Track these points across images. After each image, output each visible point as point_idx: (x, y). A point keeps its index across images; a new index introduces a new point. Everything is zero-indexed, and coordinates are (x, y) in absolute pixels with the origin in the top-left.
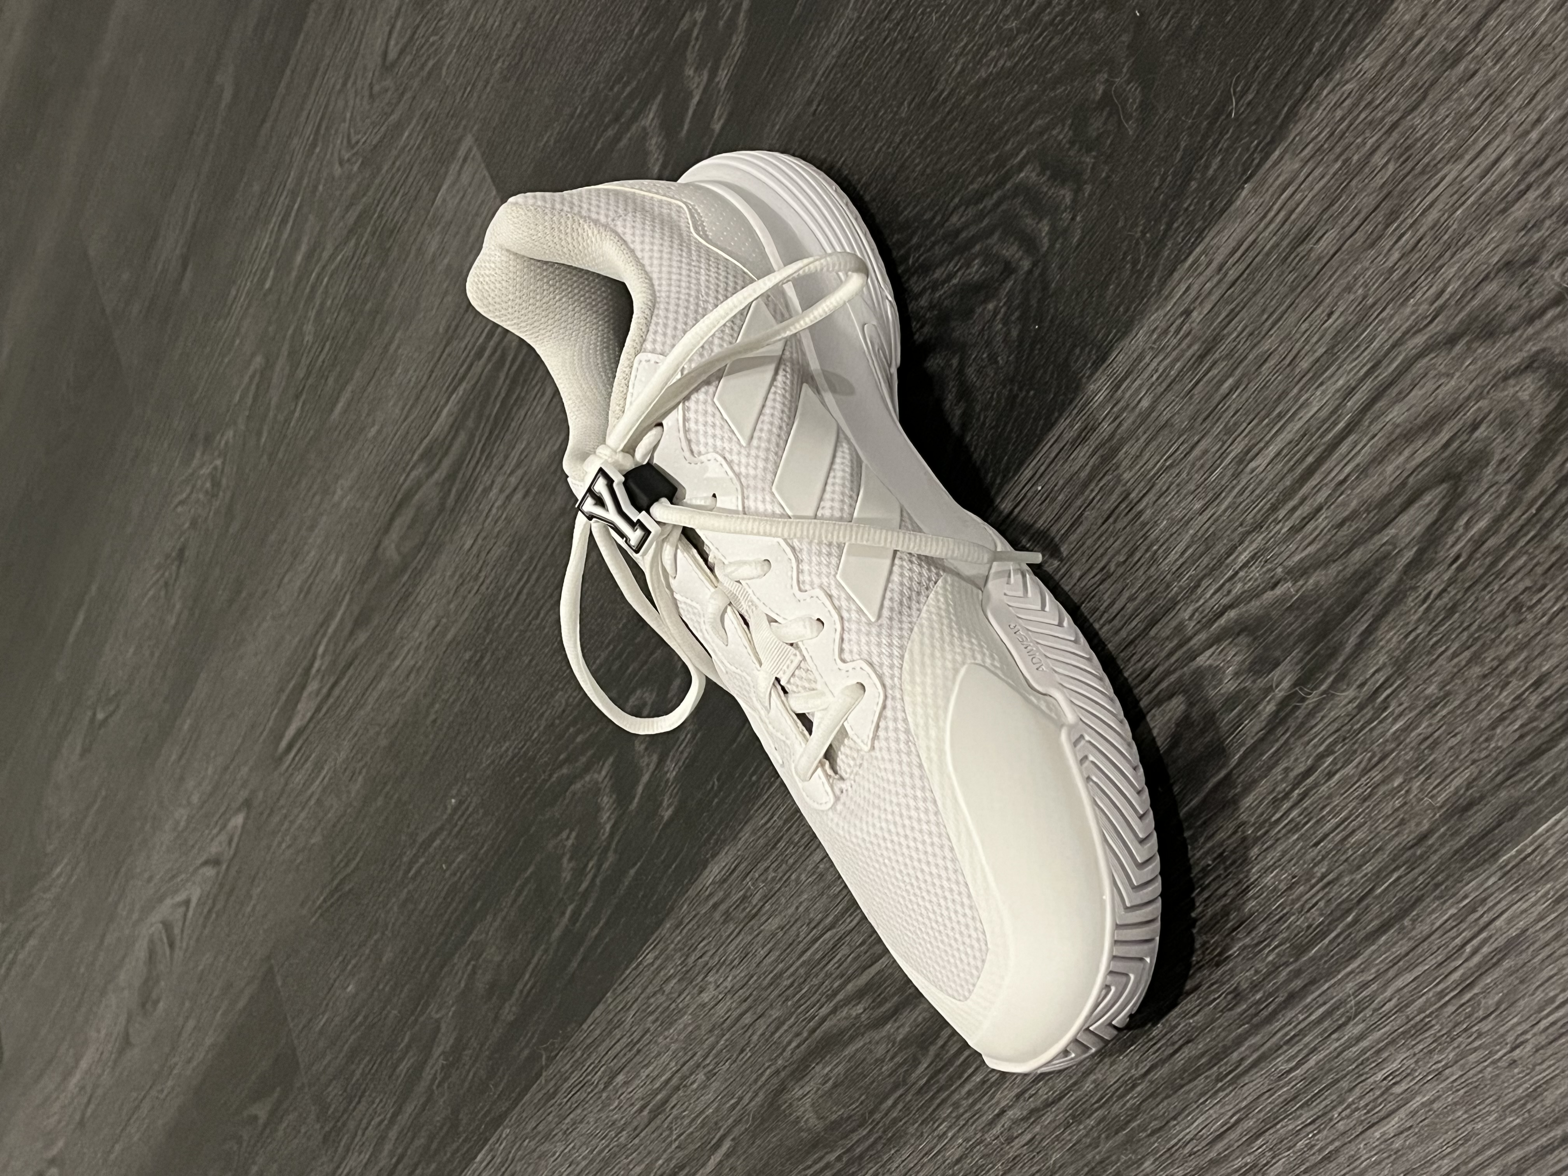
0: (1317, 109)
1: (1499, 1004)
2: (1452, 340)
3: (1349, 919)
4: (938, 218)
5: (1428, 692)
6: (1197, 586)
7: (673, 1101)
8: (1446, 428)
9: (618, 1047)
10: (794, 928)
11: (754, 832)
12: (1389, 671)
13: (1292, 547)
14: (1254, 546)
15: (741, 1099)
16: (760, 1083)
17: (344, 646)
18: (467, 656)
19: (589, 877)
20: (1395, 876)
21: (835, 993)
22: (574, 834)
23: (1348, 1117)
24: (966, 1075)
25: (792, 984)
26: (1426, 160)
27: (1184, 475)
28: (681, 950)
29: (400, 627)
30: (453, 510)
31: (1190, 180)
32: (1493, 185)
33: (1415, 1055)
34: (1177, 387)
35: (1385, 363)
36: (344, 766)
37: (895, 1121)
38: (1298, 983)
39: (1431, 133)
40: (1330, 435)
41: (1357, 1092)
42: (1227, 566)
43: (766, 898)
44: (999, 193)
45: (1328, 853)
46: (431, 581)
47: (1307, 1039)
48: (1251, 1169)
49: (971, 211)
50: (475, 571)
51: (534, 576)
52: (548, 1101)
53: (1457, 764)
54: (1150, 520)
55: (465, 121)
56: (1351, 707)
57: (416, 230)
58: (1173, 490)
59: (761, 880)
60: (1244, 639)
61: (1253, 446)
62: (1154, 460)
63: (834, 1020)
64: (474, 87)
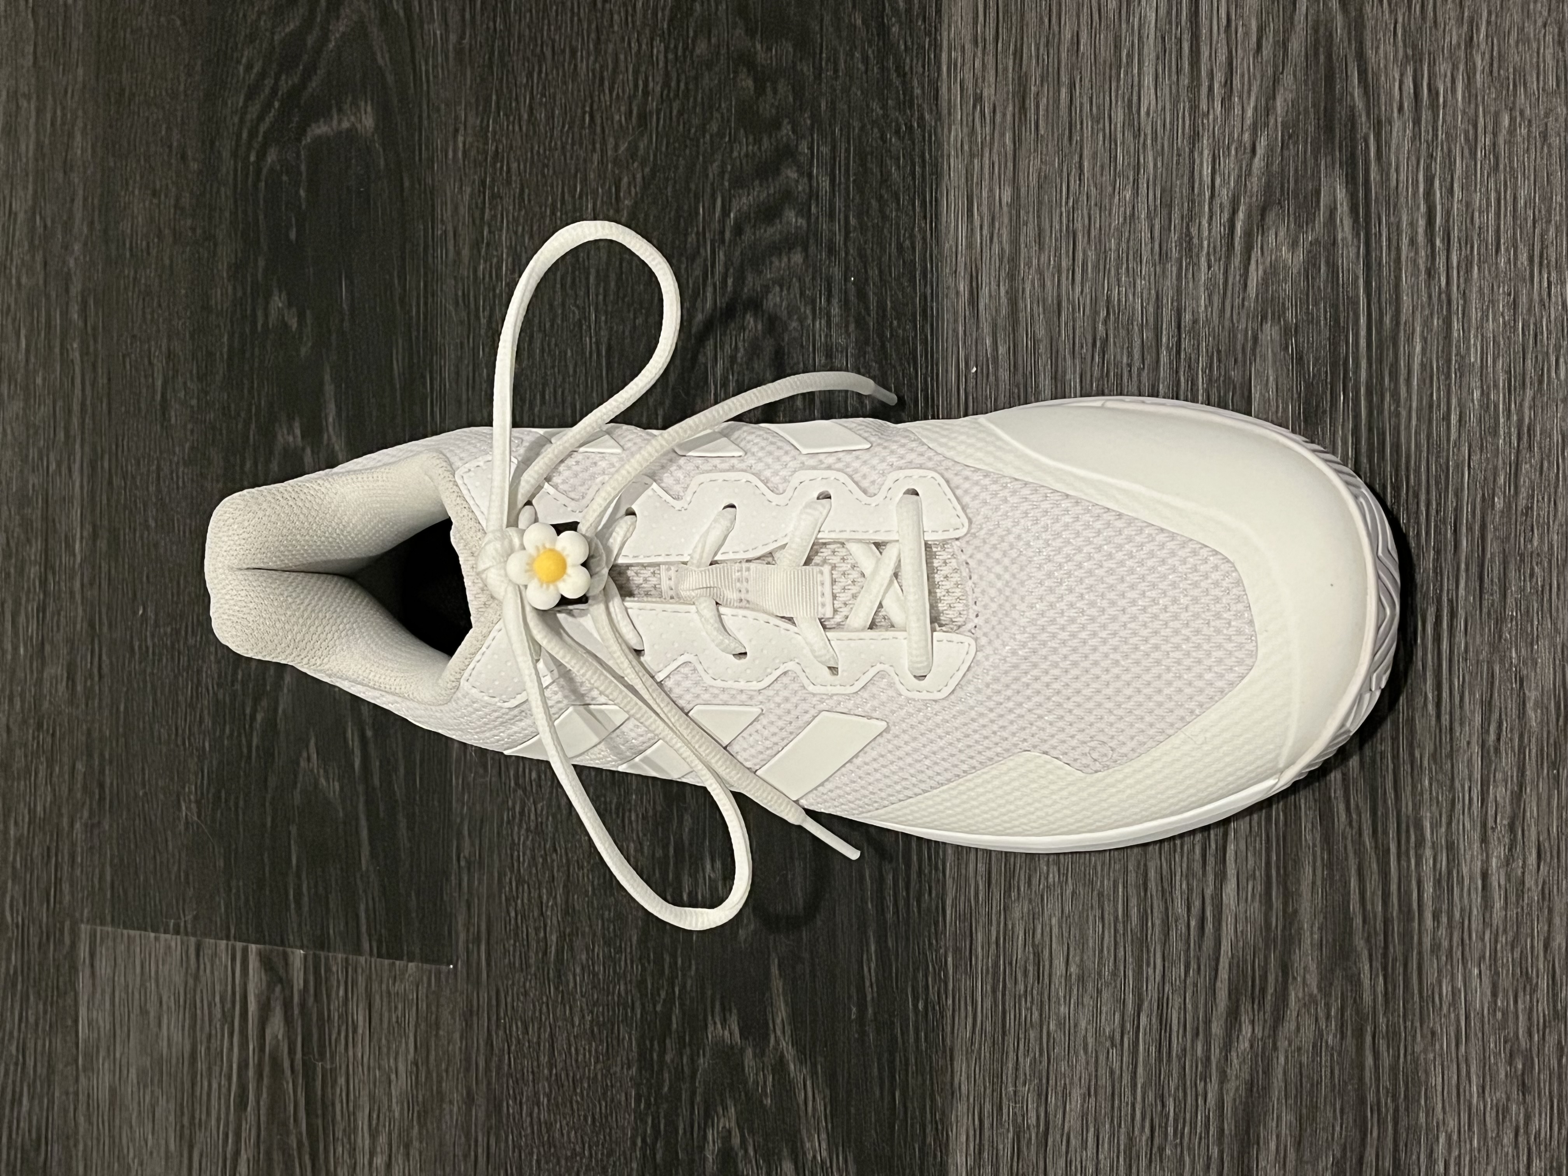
5: (1454, 39)
6: (1190, 239)
10: (1102, 1071)
12: (1410, 72)
13: (1238, 110)
21: (1208, 1059)
27: (1093, 191)
31: (889, 34)
34: (1023, 152)
40: (1185, 13)
42: (1199, 195)
43: (1042, 1094)
45: (1515, 240)
53: (1534, 46)
54: (1098, 256)
55: (67, 924)
56: (1408, 132)
57: (71, 1097)
58: (1095, 212)
59: (1020, 1088)
60: (1271, 217)
61: (1130, 101)
62: (1056, 219)
63: (1232, 1085)
64: (58, 881)
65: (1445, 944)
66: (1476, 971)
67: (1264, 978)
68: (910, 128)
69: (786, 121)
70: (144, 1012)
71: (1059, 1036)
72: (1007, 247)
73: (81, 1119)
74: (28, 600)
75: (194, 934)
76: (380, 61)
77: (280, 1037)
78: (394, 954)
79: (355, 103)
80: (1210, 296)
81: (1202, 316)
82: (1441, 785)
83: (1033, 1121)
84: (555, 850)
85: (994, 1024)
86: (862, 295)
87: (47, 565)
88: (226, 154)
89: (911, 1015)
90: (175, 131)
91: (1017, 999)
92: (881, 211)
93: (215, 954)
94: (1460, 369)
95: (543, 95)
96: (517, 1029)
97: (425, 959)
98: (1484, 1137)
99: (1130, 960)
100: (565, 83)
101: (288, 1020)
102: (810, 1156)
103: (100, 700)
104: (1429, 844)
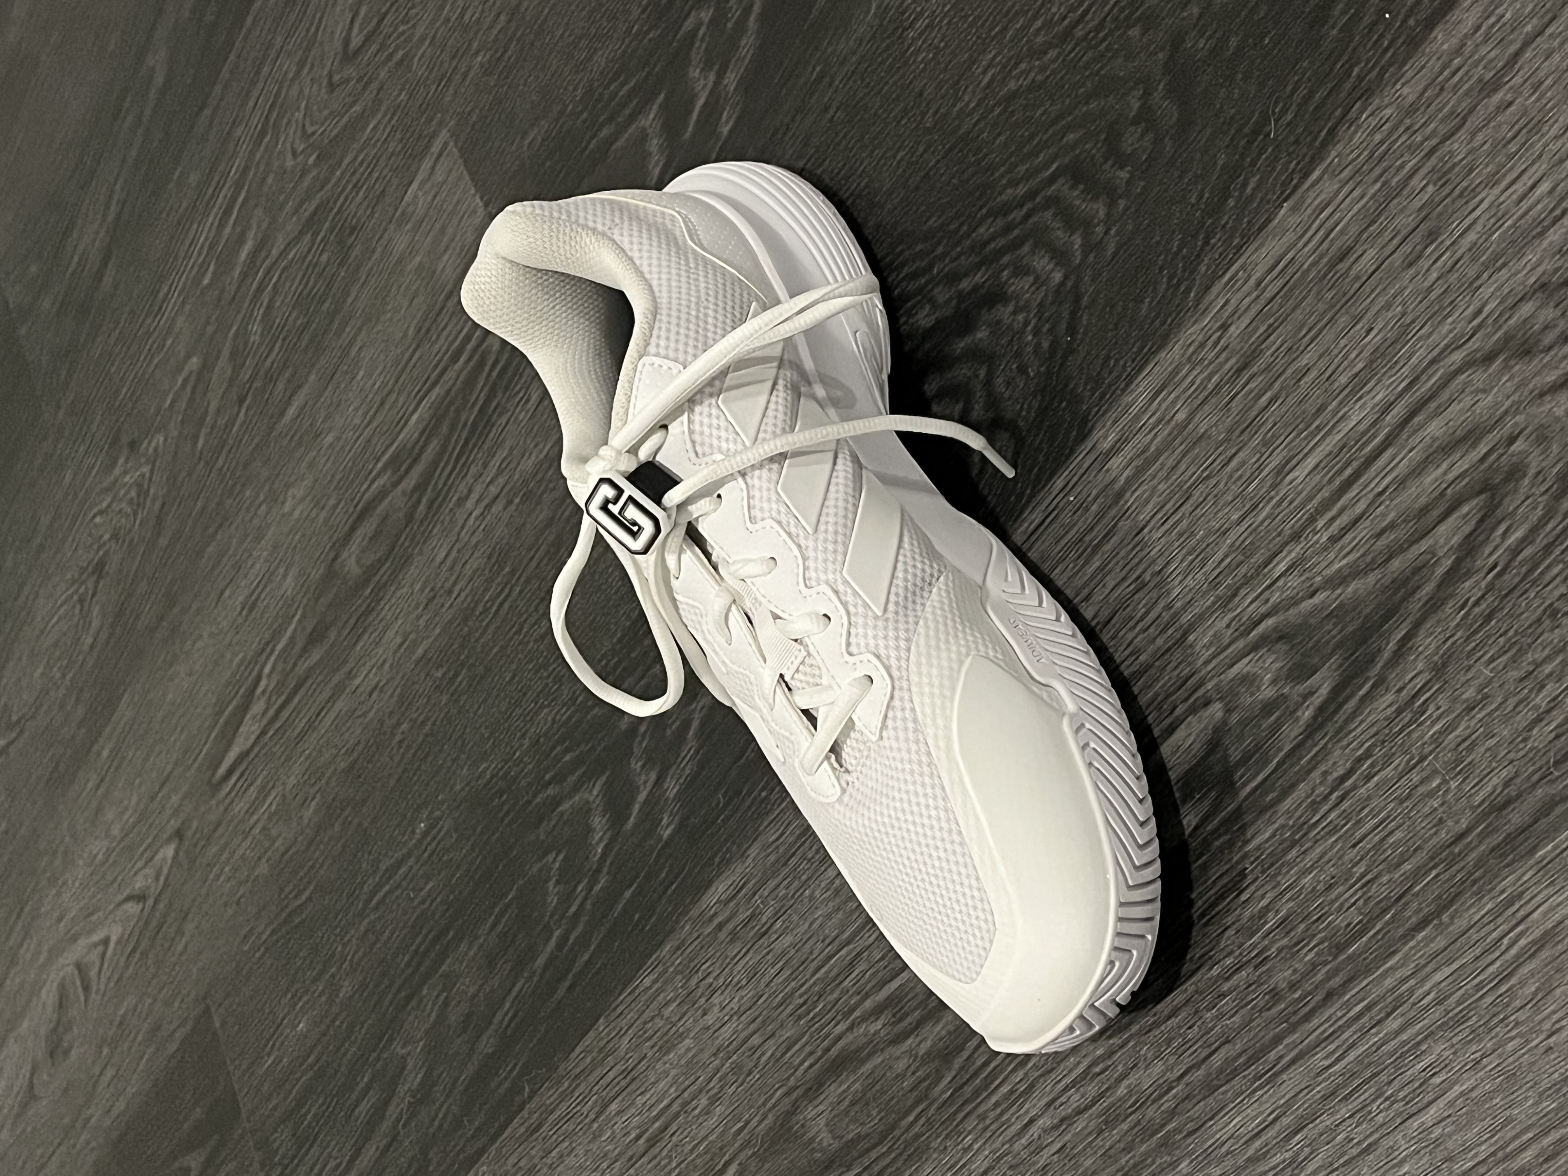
0: (1355, 132)
1: (1535, 994)
2: (1489, 358)
3: (1388, 917)
4: (965, 228)
5: (1464, 697)
6: (1235, 595)
7: (673, 1128)
8: (1485, 440)
9: (611, 1075)
10: (808, 946)
11: (764, 848)
12: (1426, 677)
13: (1332, 555)
14: (1293, 555)
15: (747, 1123)
16: (769, 1105)
17: (295, 665)
18: (439, 674)
19: (577, 902)
20: (1434, 873)
21: (852, 1011)
22: (561, 857)
23: (1387, 1109)
24: (993, 1086)
25: (805, 1003)
26: (1464, 184)
27: (1221, 486)
28: (682, 972)
29: (361, 644)
30: (422, 522)
31: (1226, 199)
32: (1530, 209)
33: (1453, 1046)
34: (1214, 400)
35: (1424, 377)
36: (295, 791)
37: (917, 1137)
38: (1337, 981)
39: (1469, 158)
40: (1369, 448)
41: (1396, 1084)
42: (1265, 575)
43: (777, 916)
44: (1029, 205)
45: (1367, 853)
46: (398, 594)
47: (1345, 1036)
48: (1289, 1165)
49: (1000, 223)
50: (448, 585)
51: (518, 589)
52: (531, 1134)
53: (1494, 765)
54: (1187, 529)
55: (439, 116)
57: (382, 227)
58: (1211, 500)
59: (771, 898)
60: (1282, 647)
61: (1291, 459)
62: (1192, 469)
63: (851, 1037)
64: (450, 79)
66: (987, 1153)
67: (907, 1015)
68: (1178, 286)
69: (1129, 168)
70: (443, 231)
71: (806, 901)
72: (1153, 448)
73: (379, 249)
80: (1212, 643)
81: (1198, 648)
83: (763, 921)
85: (786, 852)
86: (1064, 358)
92: (1120, 318)
94: (1273, 877)
102: (665, 787)
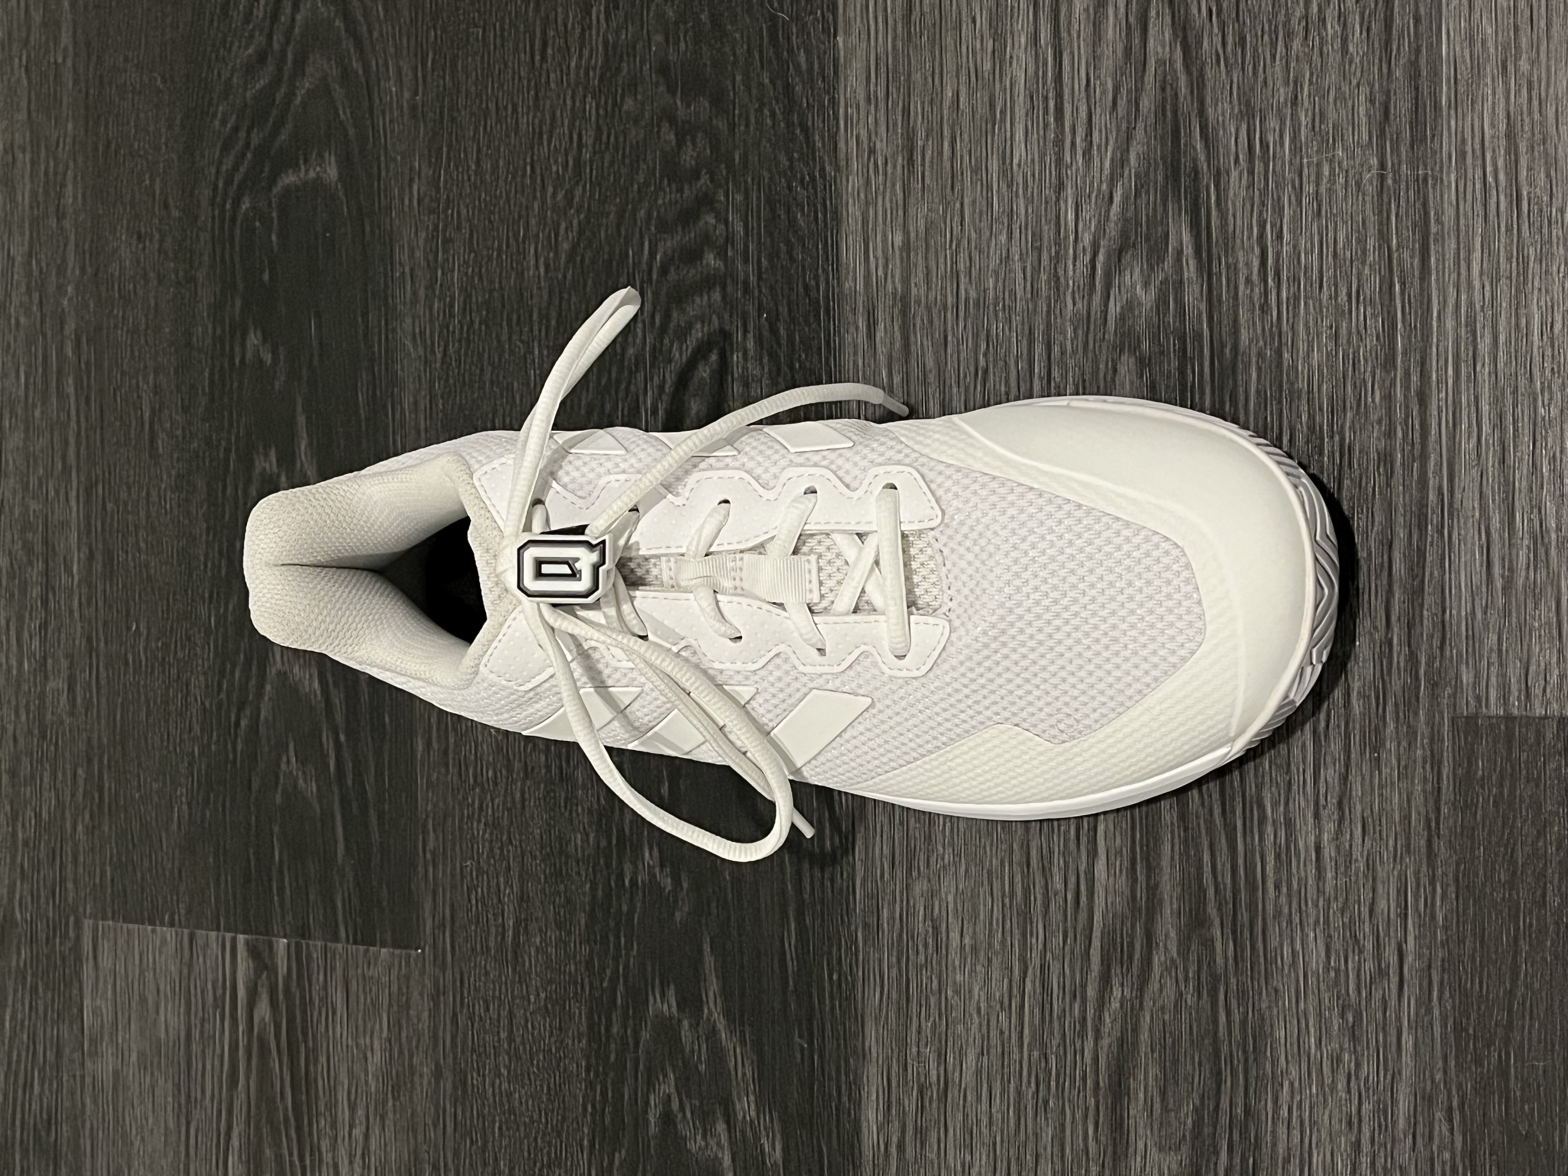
1: (1548, 175)
3: (1397, 287)
5: (1282, 97)
6: (1057, 278)
10: (994, 1033)
12: (1244, 127)
13: (1097, 161)
20: (1393, 218)
21: (1084, 1019)
23: (1551, 399)
25: (1038, 1083)
27: (973, 235)
31: (793, 92)
33: (1540, 289)
34: (912, 200)
37: (1244, 1024)
38: (1415, 378)
40: (1050, 74)
41: (1536, 374)
42: (1065, 238)
43: (942, 1057)
45: (1335, 276)
47: (1464, 399)
48: (1535, 544)
53: (1350, 103)
54: (979, 294)
55: (72, 919)
56: (1244, 182)
57: (78, 1079)
58: (975, 255)
59: (922, 1050)
60: (1127, 257)
61: (1004, 152)
62: (942, 260)
63: (1105, 1042)
64: (63, 880)
65: (1286, 910)
66: (1312, 935)
67: (1131, 945)
68: (813, 179)
69: (704, 171)
70: (143, 1000)
71: (955, 1001)
72: (899, 286)
73: (88, 1101)
74: (31, 619)
75: (188, 927)
76: (342, 116)
77: (267, 1019)
78: (368, 940)
79: (321, 156)
80: (1075, 330)
81: (1069, 348)
82: (1279, 767)
83: (934, 1078)
84: (511, 842)
85: (899, 991)
86: (774, 331)
87: (48, 587)
88: (204, 203)
89: (827, 985)
90: (158, 180)
91: (919, 969)
92: (790, 253)
93: (207, 945)
94: (1291, 393)
95: (489, 147)
96: (479, 1009)
97: (396, 945)
98: (1321, 1084)
99: (1016, 931)
100: (507, 136)
101: (274, 1003)
102: (740, 1117)
103: (98, 711)
104: (1270, 821)
